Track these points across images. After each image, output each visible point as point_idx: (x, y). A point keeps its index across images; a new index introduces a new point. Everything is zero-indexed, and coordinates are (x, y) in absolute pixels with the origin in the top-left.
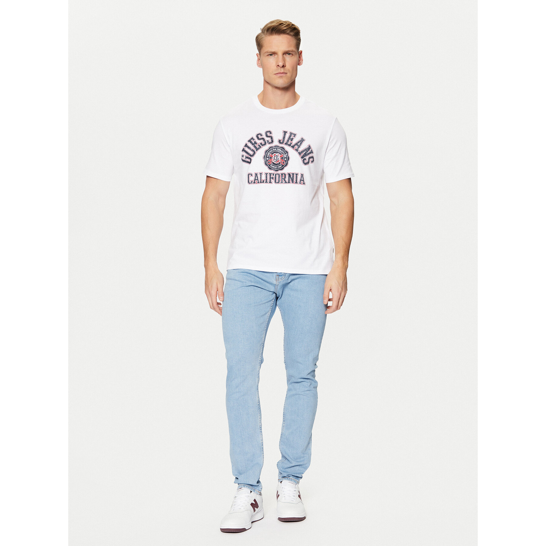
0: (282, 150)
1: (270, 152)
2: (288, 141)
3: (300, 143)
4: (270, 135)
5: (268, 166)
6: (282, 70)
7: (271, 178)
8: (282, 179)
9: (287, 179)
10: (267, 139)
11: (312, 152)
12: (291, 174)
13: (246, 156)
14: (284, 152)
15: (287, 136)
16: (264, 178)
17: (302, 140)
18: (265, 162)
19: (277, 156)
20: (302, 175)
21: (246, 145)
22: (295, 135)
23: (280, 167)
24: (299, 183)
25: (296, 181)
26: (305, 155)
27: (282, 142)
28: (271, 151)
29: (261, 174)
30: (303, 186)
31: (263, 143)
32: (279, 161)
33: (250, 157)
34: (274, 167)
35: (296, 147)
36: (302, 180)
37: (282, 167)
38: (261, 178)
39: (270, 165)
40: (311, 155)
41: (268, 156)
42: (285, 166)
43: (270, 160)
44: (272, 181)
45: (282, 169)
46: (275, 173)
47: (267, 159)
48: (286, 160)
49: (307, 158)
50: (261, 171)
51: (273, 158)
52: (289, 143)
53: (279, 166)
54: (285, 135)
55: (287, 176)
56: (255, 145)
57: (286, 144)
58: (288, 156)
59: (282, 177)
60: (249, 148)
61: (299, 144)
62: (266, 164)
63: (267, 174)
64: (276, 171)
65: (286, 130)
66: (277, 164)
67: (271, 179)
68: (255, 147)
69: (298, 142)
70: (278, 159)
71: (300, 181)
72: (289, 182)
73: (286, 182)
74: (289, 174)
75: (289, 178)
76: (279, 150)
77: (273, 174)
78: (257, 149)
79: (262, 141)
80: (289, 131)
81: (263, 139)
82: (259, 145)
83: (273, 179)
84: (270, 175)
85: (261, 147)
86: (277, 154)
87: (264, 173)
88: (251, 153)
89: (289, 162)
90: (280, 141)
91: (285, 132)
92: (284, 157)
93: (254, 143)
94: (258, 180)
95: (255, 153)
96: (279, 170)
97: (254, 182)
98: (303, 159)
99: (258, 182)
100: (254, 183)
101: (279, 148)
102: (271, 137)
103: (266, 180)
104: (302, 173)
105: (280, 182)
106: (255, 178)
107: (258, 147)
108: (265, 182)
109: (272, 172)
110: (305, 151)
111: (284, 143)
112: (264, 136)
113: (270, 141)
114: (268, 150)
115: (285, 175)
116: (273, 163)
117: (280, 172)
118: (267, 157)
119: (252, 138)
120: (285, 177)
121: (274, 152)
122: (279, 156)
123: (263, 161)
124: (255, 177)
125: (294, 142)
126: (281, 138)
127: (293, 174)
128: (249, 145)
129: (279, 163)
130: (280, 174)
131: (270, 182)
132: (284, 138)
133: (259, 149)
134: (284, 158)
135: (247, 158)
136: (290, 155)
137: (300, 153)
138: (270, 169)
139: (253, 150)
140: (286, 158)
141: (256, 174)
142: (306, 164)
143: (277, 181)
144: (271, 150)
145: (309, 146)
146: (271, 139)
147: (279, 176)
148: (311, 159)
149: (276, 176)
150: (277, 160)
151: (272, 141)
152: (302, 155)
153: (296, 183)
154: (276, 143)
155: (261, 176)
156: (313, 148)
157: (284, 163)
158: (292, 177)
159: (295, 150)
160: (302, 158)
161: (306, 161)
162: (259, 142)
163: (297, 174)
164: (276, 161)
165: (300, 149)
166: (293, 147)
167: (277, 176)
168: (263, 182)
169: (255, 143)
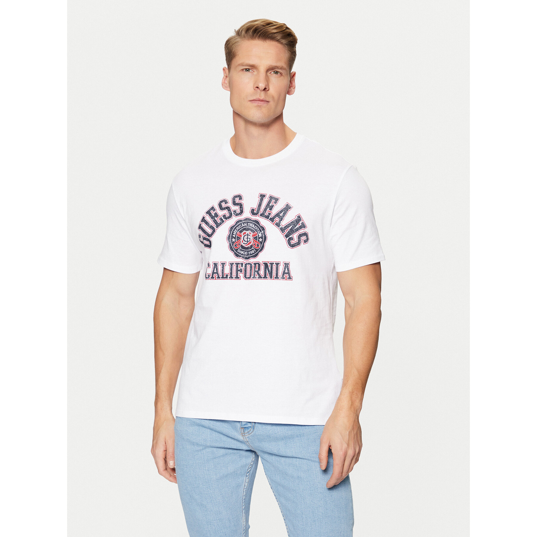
0: (255, 225)
1: (237, 228)
2: (265, 210)
3: (282, 213)
4: (240, 201)
5: (234, 251)
6: (262, 96)
7: (239, 270)
8: (255, 271)
9: (262, 272)
10: (234, 208)
11: (303, 226)
12: (269, 265)
13: (203, 237)
14: (259, 228)
15: (265, 201)
16: (227, 270)
17: (287, 208)
18: (230, 245)
19: (248, 235)
20: (287, 265)
21: (203, 220)
22: (277, 200)
23: (253, 252)
24: (281, 278)
25: (277, 274)
26: (292, 231)
27: (256, 212)
28: (239, 227)
29: (223, 264)
30: (289, 282)
31: (228, 215)
32: (250, 243)
33: (209, 238)
34: (242, 252)
35: (277, 220)
36: (286, 273)
37: (255, 252)
38: (223, 270)
39: (236, 250)
40: (302, 231)
41: (234, 236)
42: (260, 251)
43: (237, 242)
44: (240, 275)
45: (256, 256)
46: (245, 261)
47: (234, 240)
48: (262, 240)
49: (295, 236)
50: (223, 261)
51: (242, 239)
52: (267, 214)
53: (251, 250)
54: (261, 200)
55: (262, 267)
56: (216, 218)
57: (261, 215)
58: (264, 234)
59: (255, 269)
60: (207, 223)
61: (281, 215)
62: (231, 249)
63: (232, 264)
64: (246, 258)
65: (263, 192)
66: (247, 248)
67: (239, 272)
68: (215, 222)
69: (281, 212)
70: (249, 239)
71: (283, 274)
72: (265, 277)
73: (260, 277)
74: (266, 265)
75: (265, 271)
76: (251, 225)
77: (242, 264)
78: (218, 225)
79: (226, 212)
80: (268, 193)
81: (228, 208)
82: (221, 219)
83: (241, 272)
84: (237, 267)
85: (223, 221)
86: (247, 232)
87: (227, 264)
88: (209, 231)
89: (267, 244)
90: (253, 212)
91: (262, 196)
92: (258, 236)
93: (213, 215)
94: (217, 273)
95: (214, 231)
96: (252, 257)
97: (213, 276)
98: (288, 238)
99: (219, 277)
100: (212, 278)
101: (252, 223)
102: (241, 205)
103: (231, 273)
104: (287, 261)
105: (252, 277)
106: (214, 271)
107: (219, 221)
108: (230, 278)
109: (240, 260)
110: (291, 225)
111: (260, 213)
112: (230, 204)
113: (238, 211)
114: (234, 226)
115: (259, 265)
116: (242, 246)
117: (252, 260)
118: (232, 237)
119: (213, 208)
120: (259, 269)
121: (244, 229)
122: (251, 235)
123: (226, 244)
124: (214, 269)
125: (275, 211)
126: (255, 206)
127: (272, 264)
128: (208, 218)
129: (251, 246)
130: (253, 265)
131: (237, 277)
132: (260, 205)
133: (220, 224)
134: (259, 238)
135: (204, 239)
136: (268, 233)
137: (282, 230)
138: (237, 255)
139: (211, 227)
140: (262, 238)
141: (216, 265)
142: (293, 246)
143: (248, 275)
144: (238, 225)
145: (299, 217)
146: (240, 208)
147: (251, 267)
148: (304, 238)
149: (246, 266)
150: (248, 241)
151: (242, 212)
152: (286, 232)
153: (277, 277)
154: (247, 214)
155: (223, 267)
156: (305, 219)
157: (258, 246)
158: (270, 269)
159: (276, 224)
160: (287, 236)
161: (293, 242)
162: (221, 213)
163: (277, 264)
164: (246, 242)
165: (284, 223)
166: (272, 220)
167: (248, 267)
168: (227, 277)
169: (216, 215)
